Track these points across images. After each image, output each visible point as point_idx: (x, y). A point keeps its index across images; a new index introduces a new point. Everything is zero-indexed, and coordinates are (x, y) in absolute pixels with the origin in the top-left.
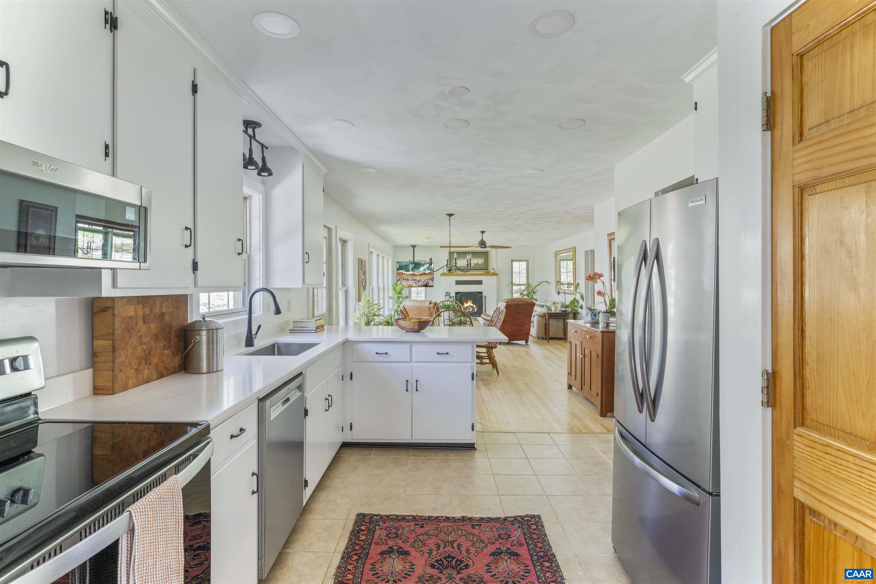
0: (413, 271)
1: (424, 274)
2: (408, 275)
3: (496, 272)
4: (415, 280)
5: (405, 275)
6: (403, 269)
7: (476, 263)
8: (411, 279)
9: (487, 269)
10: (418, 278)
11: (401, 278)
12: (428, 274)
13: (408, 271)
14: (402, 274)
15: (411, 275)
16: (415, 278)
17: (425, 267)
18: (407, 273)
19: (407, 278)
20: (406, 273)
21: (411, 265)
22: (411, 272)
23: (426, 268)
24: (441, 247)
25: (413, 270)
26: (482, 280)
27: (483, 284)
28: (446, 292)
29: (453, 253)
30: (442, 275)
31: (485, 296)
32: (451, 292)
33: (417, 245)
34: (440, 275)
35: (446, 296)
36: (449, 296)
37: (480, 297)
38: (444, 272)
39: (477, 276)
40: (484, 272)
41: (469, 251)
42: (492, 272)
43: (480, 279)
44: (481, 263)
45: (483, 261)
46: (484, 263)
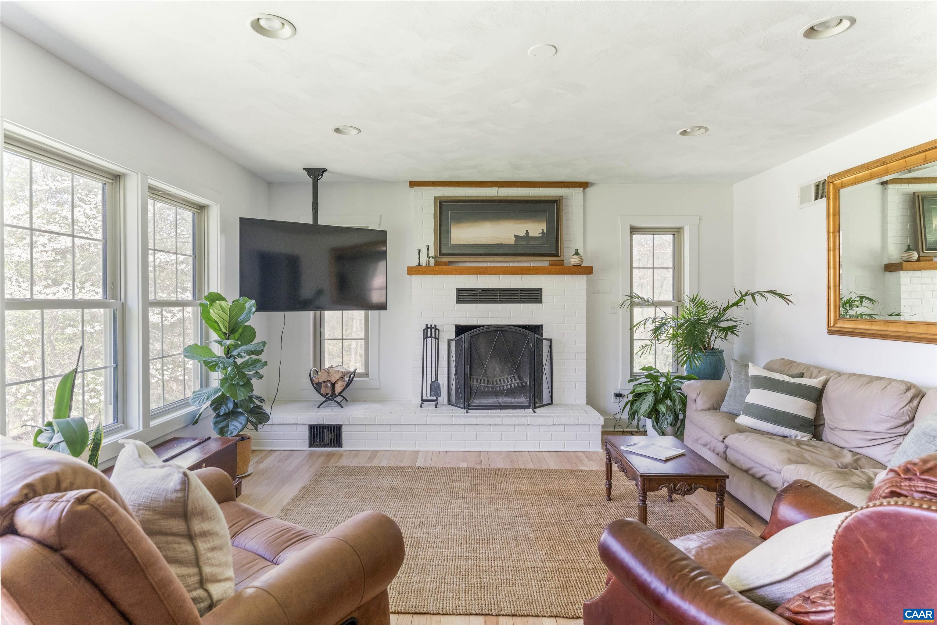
3: (586, 264)
24: (413, 184)
26: (541, 289)
27: (543, 302)
28: (427, 325)
29: (447, 202)
30: (412, 271)
31: (551, 340)
32: (443, 325)
33: (327, 170)
34: (408, 270)
35: (425, 338)
36: (436, 338)
37: (533, 342)
38: (419, 263)
39: (523, 274)
40: (546, 264)
41: (500, 197)
42: (572, 263)
43: (533, 286)
44: (538, 236)
45: (543, 230)
46: (547, 236)
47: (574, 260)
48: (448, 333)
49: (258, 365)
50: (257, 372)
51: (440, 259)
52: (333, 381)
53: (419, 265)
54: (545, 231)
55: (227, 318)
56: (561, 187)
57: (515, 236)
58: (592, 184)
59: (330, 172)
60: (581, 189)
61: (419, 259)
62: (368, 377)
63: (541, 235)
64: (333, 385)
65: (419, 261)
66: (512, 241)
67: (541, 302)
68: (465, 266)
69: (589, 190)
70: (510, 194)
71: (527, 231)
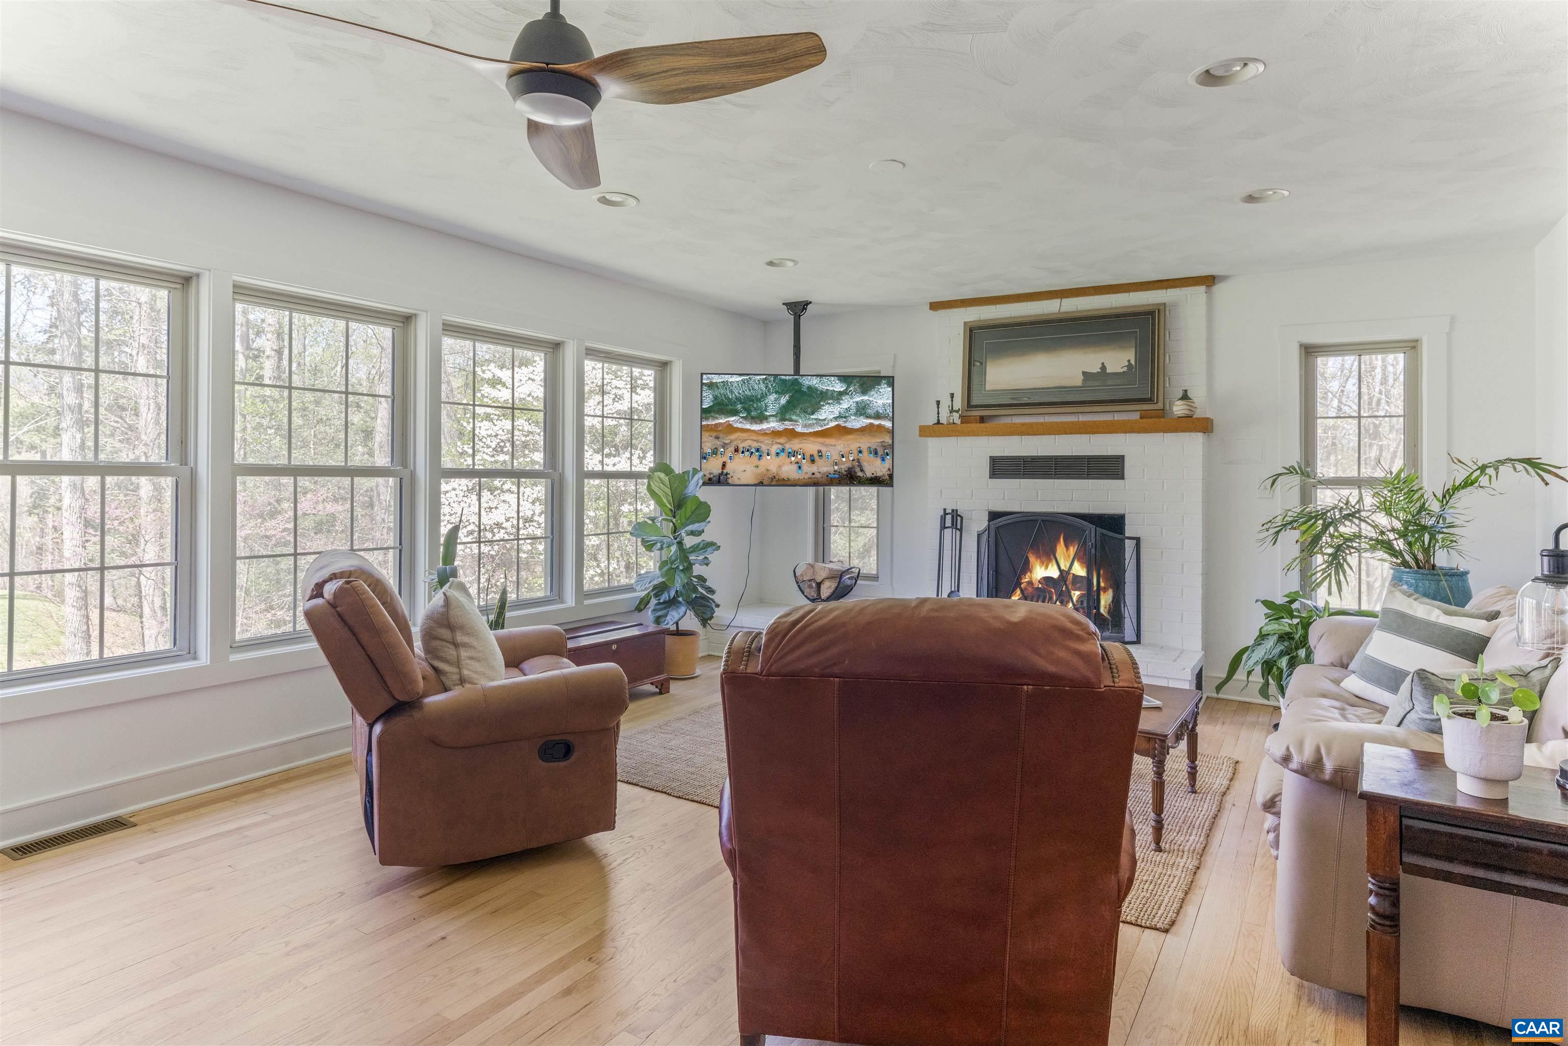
0: (783, 420)
1: (841, 431)
2: (763, 433)
3: (1198, 414)
4: (794, 454)
5: (744, 435)
6: (735, 413)
7: (1096, 369)
8: (774, 449)
9: (1150, 400)
10: (811, 447)
11: (724, 446)
12: (862, 430)
13: (762, 418)
14: (730, 429)
15: (775, 434)
16: (795, 445)
17: (845, 405)
18: (756, 427)
19: (755, 445)
20: (748, 426)
21: (772, 397)
22: (773, 424)
23: (848, 410)
24: (935, 306)
25: (783, 414)
26: (1123, 456)
27: (1126, 476)
28: (945, 510)
29: (981, 328)
30: (925, 432)
31: (1138, 540)
32: (971, 511)
33: (811, 303)
34: (920, 431)
35: (943, 527)
36: (957, 529)
37: (1093, 541)
38: (938, 420)
39: (1093, 433)
40: (1135, 416)
41: (1065, 313)
42: (1176, 413)
43: (1110, 452)
44: (1121, 371)
45: (1129, 361)
46: (1136, 369)
47: (1179, 408)
48: (977, 523)
49: (709, 550)
50: (706, 558)
51: (969, 413)
52: (819, 580)
53: (938, 423)
54: (1133, 362)
55: (668, 491)
56: (1166, 288)
57: (1084, 373)
58: (1223, 278)
59: (816, 303)
60: (1203, 288)
61: (938, 414)
62: (878, 581)
63: (1125, 369)
64: (819, 585)
65: (938, 417)
66: (1078, 381)
67: (1123, 478)
68: (1010, 422)
69: (1218, 288)
70: (1080, 308)
71: (1103, 364)
